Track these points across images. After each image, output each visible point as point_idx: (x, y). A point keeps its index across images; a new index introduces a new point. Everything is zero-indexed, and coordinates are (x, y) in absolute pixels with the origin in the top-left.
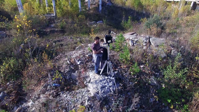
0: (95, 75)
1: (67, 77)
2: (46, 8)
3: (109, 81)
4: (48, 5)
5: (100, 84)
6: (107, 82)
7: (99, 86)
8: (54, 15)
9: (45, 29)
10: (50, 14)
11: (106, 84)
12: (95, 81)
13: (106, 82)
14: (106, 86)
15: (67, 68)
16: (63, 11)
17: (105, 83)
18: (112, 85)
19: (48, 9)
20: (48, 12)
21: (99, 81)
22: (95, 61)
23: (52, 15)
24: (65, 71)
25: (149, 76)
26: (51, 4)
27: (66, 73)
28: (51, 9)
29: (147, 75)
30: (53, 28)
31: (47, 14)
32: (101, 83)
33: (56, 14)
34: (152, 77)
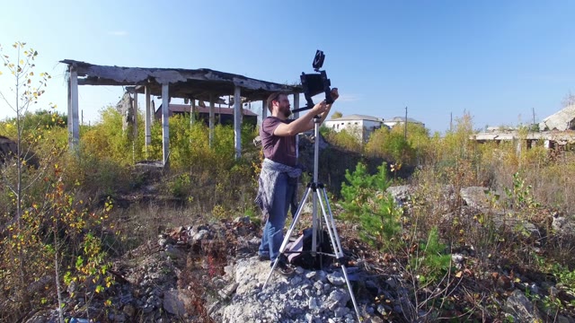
0: (256, 271)
1: (144, 303)
2: (145, 149)
3: (319, 287)
4: (150, 141)
5: (278, 298)
6: (313, 295)
7: (273, 308)
8: (162, 166)
9: (126, 194)
10: (152, 162)
11: (308, 302)
12: (256, 288)
13: (307, 292)
14: (306, 309)
15: (152, 271)
16: (188, 153)
17: (302, 298)
18: (336, 306)
19: (149, 151)
20: (149, 158)
21: (272, 288)
22: (268, 197)
23: (157, 165)
24: (140, 281)
25: (499, 293)
26: (160, 137)
27: (146, 286)
28: (157, 151)
29: (487, 286)
30: (151, 192)
31: (142, 162)
32: (283, 296)
33: (168, 162)
34: (513, 293)
